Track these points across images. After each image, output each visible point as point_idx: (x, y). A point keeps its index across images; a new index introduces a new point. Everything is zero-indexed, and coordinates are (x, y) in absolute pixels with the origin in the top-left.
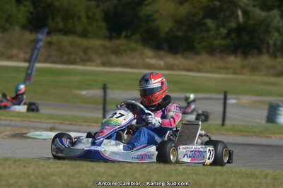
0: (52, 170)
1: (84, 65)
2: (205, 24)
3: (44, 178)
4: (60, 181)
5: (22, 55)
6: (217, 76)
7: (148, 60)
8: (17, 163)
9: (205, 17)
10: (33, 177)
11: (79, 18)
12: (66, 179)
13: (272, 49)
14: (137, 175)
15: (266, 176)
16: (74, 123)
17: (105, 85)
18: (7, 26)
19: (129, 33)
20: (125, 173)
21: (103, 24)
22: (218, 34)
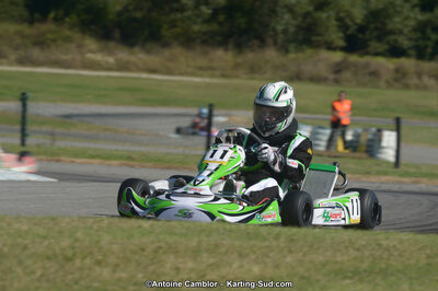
7: (90, 56)
13: (281, 38)
15: (277, 237)
17: (24, 94)
19: (61, 13)
20: (60, 232)
22: (198, 16)
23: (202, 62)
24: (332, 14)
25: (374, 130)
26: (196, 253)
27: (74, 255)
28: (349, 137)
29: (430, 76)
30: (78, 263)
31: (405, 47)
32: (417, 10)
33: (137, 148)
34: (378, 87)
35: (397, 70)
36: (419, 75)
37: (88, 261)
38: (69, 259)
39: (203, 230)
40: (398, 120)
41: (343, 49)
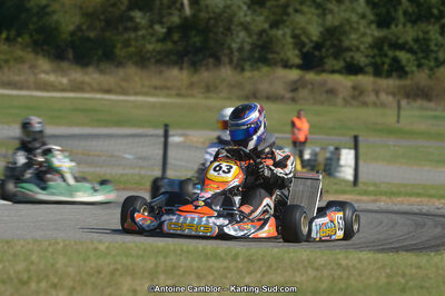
2: (131, 19)
6: (152, 99)
7: (43, 76)
13: (236, 56)
14: (34, 258)
19: (13, 33)
20: (15, 255)
22: (152, 35)
23: (157, 81)
24: (288, 31)
25: (332, 148)
27: (30, 278)
28: (307, 156)
29: (388, 93)
30: (33, 286)
31: (362, 64)
32: (373, 26)
33: (92, 170)
34: (335, 105)
35: (354, 88)
36: (377, 93)
37: (43, 285)
38: (24, 283)
39: (158, 252)
40: (356, 139)
41: (299, 67)
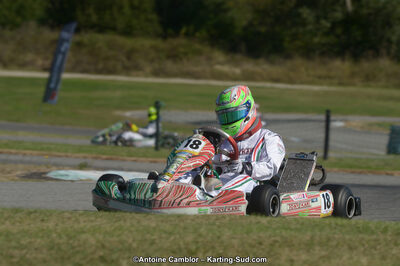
0: (82, 225)
1: (128, 75)
2: (299, 15)
3: (70, 237)
4: (92, 241)
5: (40, 62)
6: (316, 88)
7: (218, 67)
8: (32, 216)
9: (298, 5)
10: (54, 235)
11: (121, 8)
12: (101, 237)
13: (394, 48)
14: (203, 230)
15: (385, 230)
16: (114, 157)
17: (157, 102)
18: (19, 20)
19: (192, 28)
20: (185, 228)
21: (154, 17)
22: (318, 29)
23: (321, 71)
26: (309, 246)
27: (197, 249)
30: (201, 255)
37: (210, 254)
38: (193, 253)
